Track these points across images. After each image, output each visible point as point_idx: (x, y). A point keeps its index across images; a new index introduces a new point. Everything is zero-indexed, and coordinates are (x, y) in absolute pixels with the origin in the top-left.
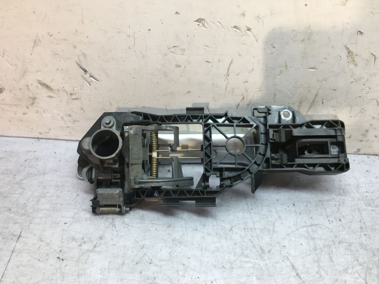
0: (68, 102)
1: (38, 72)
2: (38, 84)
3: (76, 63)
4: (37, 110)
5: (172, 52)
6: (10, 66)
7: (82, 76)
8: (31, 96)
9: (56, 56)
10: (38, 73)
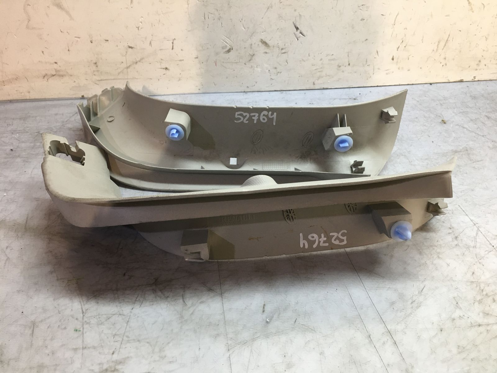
0: (278, 56)
1: (263, 32)
2: (260, 42)
3: (293, 23)
4: (252, 66)
5: (361, 9)
6: (243, 28)
7: (294, 33)
8: (251, 53)
9: (280, 18)
10: (262, 34)
